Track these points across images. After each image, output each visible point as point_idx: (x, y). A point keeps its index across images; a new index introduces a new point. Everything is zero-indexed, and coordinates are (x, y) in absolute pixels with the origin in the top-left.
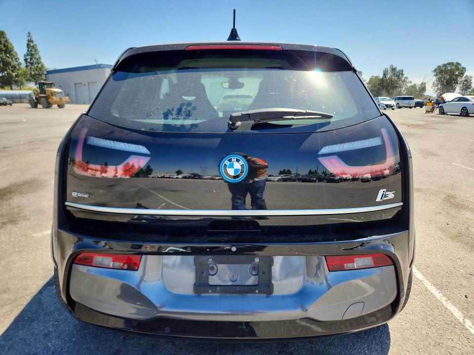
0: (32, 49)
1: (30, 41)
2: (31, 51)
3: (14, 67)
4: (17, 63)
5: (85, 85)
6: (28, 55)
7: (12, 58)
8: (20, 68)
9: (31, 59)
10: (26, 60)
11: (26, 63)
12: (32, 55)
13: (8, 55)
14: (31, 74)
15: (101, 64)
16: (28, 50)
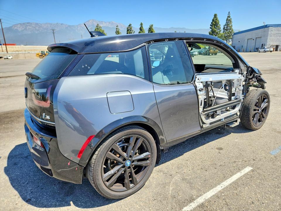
0: (229, 21)
1: (229, 17)
2: (228, 22)
3: (217, 33)
4: (219, 31)
5: (254, 40)
6: (226, 25)
7: (217, 29)
8: (220, 33)
9: (227, 27)
10: (224, 28)
11: (224, 30)
12: (228, 25)
13: (216, 27)
14: (225, 36)
15: (267, 25)
16: (226, 22)
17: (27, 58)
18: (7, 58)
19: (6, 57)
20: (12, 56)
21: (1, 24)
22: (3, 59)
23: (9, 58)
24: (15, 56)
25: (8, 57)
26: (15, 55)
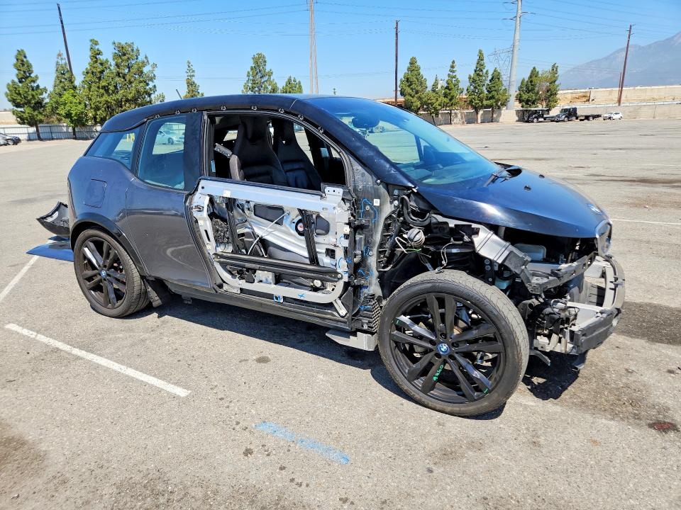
17: (657, 118)
18: (610, 118)
19: (607, 115)
20: (624, 113)
21: (629, 37)
22: (601, 119)
23: (615, 117)
24: (630, 112)
25: (612, 116)
26: (632, 109)
